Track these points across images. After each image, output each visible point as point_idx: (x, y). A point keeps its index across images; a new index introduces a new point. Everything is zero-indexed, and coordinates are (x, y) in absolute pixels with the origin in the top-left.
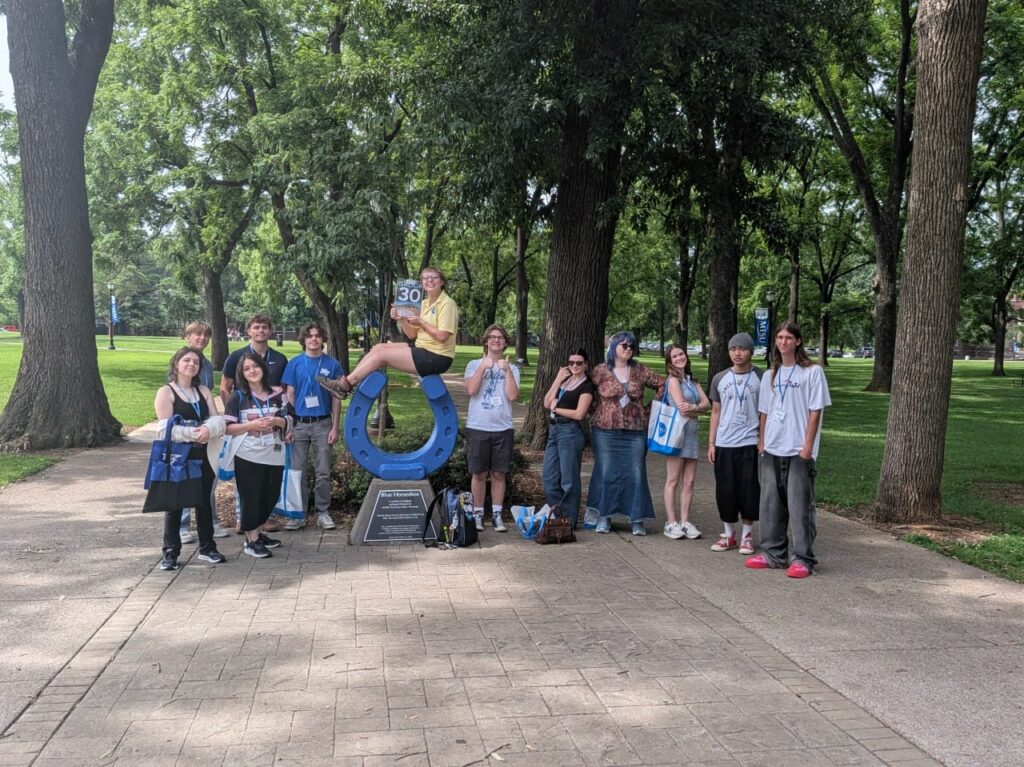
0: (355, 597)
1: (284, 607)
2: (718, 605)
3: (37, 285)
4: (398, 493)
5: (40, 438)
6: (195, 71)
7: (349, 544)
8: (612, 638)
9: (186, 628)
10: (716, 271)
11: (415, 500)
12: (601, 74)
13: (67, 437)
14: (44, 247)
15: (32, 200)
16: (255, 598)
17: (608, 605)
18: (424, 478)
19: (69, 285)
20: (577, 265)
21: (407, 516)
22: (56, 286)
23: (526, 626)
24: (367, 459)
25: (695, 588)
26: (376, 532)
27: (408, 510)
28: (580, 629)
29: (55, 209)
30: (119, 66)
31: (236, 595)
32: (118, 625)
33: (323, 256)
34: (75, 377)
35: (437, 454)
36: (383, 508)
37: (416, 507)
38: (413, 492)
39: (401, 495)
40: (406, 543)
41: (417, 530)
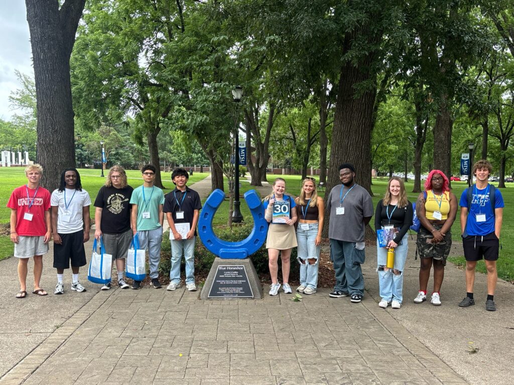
0: (193, 339)
1: (146, 344)
2: (437, 353)
3: (43, 140)
4: (229, 267)
6: (140, 22)
7: (199, 298)
8: (361, 379)
9: (80, 358)
10: (438, 131)
11: (241, 272)
12: (362, 8)
14: (47, 119)
15: (40, 93)
16: (130, 336)
17: (360, 351)
18: (246, 258)
19: (60, 141)
20: (351, 126)
21: (235, 282)
22: (53, 141)
23: (302, 366)
24: (211, 245)
25: (421, 339)
26: (215, 292)
27: (236, 278)
28: (339, 370)
29: (53, 98)
30: (102, 23)
31: (118, 334)
32: (37, 355)
33: (192, 121)
35: (255, 243)
36: (220, 276)
37: (241, 276)
38: (239, 267)
39: (232, 268)
40: (234, 299)
41: (241, 291)
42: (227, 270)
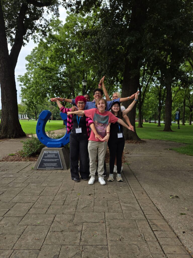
4: (50, 152)
5: (2, 136)
7: (33, 169)
11: (56, 155)
13: (8, 136)
18: (61, 147)
19: (10, 101)
21: (53, 160)
24: (43, 140)
26: (42, 166)
27: (54, 158)
34: (11, 122)
35: (67, 139)
36: (45, 157)
37: (56, 157)
38: (56, 152)
39: (52, 153)
40: (52, 170)
41: (56, 165)
42: (49, 154)
